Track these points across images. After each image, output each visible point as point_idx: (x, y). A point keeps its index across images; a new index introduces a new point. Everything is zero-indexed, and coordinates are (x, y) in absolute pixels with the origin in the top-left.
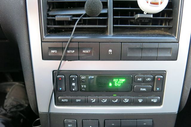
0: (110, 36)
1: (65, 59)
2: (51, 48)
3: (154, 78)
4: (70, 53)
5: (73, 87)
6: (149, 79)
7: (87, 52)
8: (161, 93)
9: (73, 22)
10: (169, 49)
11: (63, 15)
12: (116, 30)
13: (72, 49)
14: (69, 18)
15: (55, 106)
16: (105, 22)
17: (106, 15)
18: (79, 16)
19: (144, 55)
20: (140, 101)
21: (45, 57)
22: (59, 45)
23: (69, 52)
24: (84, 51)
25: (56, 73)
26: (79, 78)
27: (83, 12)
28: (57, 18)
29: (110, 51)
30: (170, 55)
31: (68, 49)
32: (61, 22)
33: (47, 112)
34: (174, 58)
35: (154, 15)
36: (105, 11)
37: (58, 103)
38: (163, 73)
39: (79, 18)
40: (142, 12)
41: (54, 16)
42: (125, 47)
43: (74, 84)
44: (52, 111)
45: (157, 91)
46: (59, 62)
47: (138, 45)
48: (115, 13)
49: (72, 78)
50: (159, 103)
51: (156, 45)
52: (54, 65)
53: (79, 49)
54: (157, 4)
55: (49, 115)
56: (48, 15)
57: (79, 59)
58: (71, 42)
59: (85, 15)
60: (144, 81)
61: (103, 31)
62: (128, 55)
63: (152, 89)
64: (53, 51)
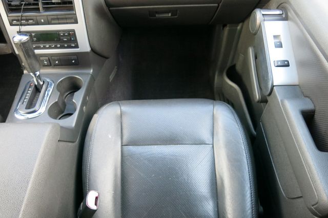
0: (42, 12)
1: (21, 25)
2: (13, 20)
3: (69, 33)
4: (23, 22)
6: (66, 34)
8: (75, 41)
9: (21, 5)
10: (72, 18)
13: (24, 20)
16: (37, 4)
19: (60, 22)
20: (66, 46)
22: (16, 18)
24: (30, 21)
28: (13, 3)
29: (42, 20)
30: (74, 21)
31: (21, 20)
32: (14, 6)
34: (76, 22)
38: (74, 31)
42: (50, 18)
45: (73, 40)
47: (55, 17)
50: (77, 47)
51: (67, 16)
53: (27, 20)
57: (28, 25)
58: (22, 16)
60: (64, 35)
61: (38, 10)
62: (53, 22)
63: (70, 39)
64: (14, 22)
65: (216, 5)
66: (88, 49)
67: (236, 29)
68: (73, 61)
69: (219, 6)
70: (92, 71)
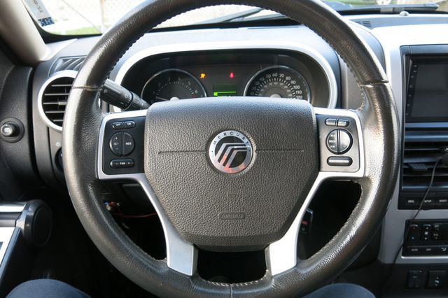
4: (428, 203)
5: (426, 236)
7: (444, 201)
11: (417, 162)
14: (424, 167)
15: (403, 257)
18: (433, 163)
22: (417, 195)
23: (426, 201)
24: (440, 201)
25: (408, 223)
26: (433, 226)
28: (413, 167)
31: (427, 198)
32: (416, 172)
33: (393, 263)
39: (435, 167)
43: (426, 233)
44: (397, 262)
46: (416, 211)
49: (426, 227)
52: (408, 214)
53: (436, 199)
55: (393, 266)
56: (403, 164)
57: (435, 208)
58: (429, 192)
59: (440, 164)
64: (410, 201)
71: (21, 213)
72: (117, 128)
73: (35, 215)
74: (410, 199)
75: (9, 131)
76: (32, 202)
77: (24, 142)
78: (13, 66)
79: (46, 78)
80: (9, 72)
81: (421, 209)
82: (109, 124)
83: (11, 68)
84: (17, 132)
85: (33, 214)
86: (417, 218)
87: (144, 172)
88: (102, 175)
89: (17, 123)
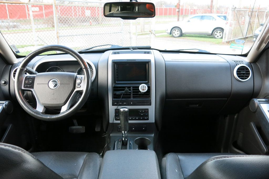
0: (132, 99)
3: (145, 111)
4: (120, 104)
7: (125, 103)
8: (148, 116)
9: (121, 95)
10: (148, 102)
11: (118, 93)
12: (134, 97)
14: (120, 94)
16: (130, 95)
17: (130, 93)
18: (123, 93)
20: (141, 118)
21: (113, 105)
25: (116, 110)
27: (124, 92)
28: (117, 94)
29: (132, 103)
31: (120, 102)
32: (117, 95)
33: (112, 122)
34: (150, 105)
35: (144, 93)
36: (130, 92)
37: (116, 120)
38: (148, 109)
39: (123, 94)
40: (140, 92)
41: (116, 93)
42: (136, 102)
44: (114, 122)
45: (146, 115)
46: (117, 106)
47: (139, 101)
48: (133, 92)
50: (148, 119)
52: (115, 107)
53: (123, 103)
54: (144, 90)
55: (113, 124)
56: (114, 93)
58: (120, 100)
59: (124, 93)
60: (142, 112)
61: (130, 97)
62: (137, 104)
63: (145, 114)
64: (115, 103)
65: (227, 99)
66: (154, 121)
67: (234, 117)
68: (144, 129)
69: (228, 100)
70: (153, 135)
71: (4, 103)
72: (28, 78)
73: (8, 104)
74: (116, 103)
75: (3, 82)
76: (7, 101)
77: (7, 86)
78: (6, 65)
79: (15, 68)
80: (4, 67)
81: (119, 106)
82: (26, 77)
83: (5, 65)
84: (5, 83)
85: (7, 104)
86: (118, 108)
87: (33, 88)
88: (23, 88)
89: (6, 80)
